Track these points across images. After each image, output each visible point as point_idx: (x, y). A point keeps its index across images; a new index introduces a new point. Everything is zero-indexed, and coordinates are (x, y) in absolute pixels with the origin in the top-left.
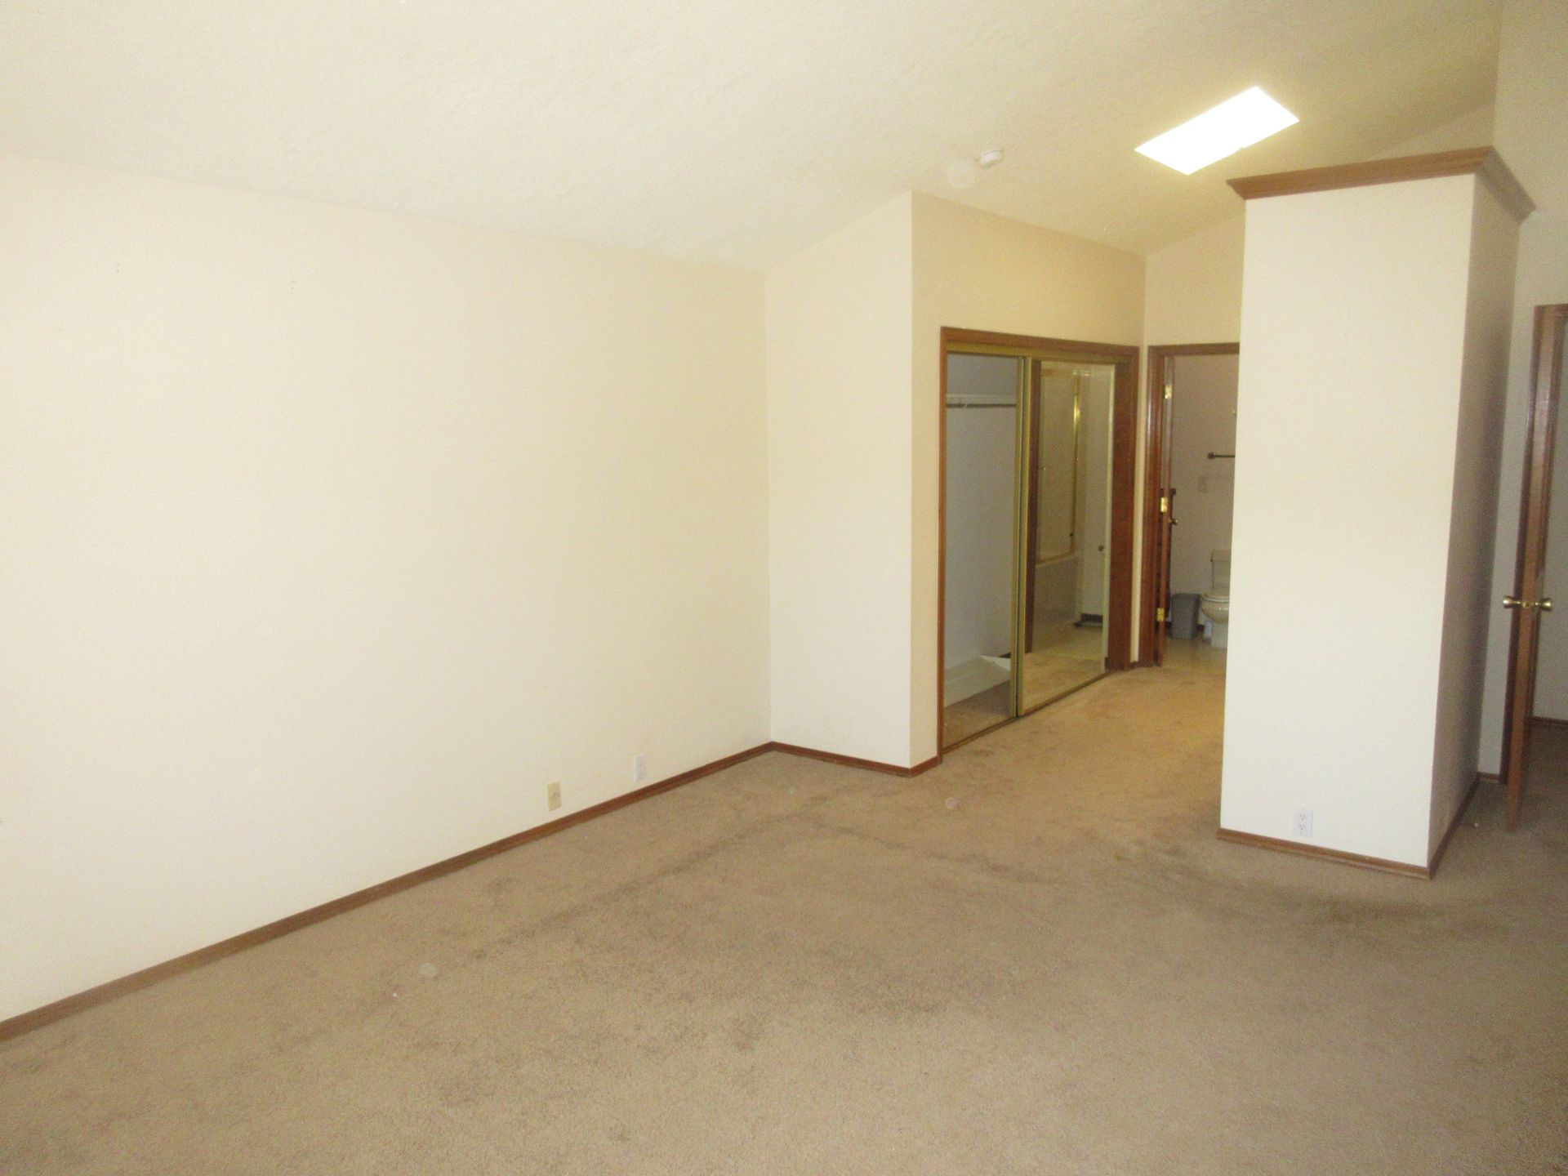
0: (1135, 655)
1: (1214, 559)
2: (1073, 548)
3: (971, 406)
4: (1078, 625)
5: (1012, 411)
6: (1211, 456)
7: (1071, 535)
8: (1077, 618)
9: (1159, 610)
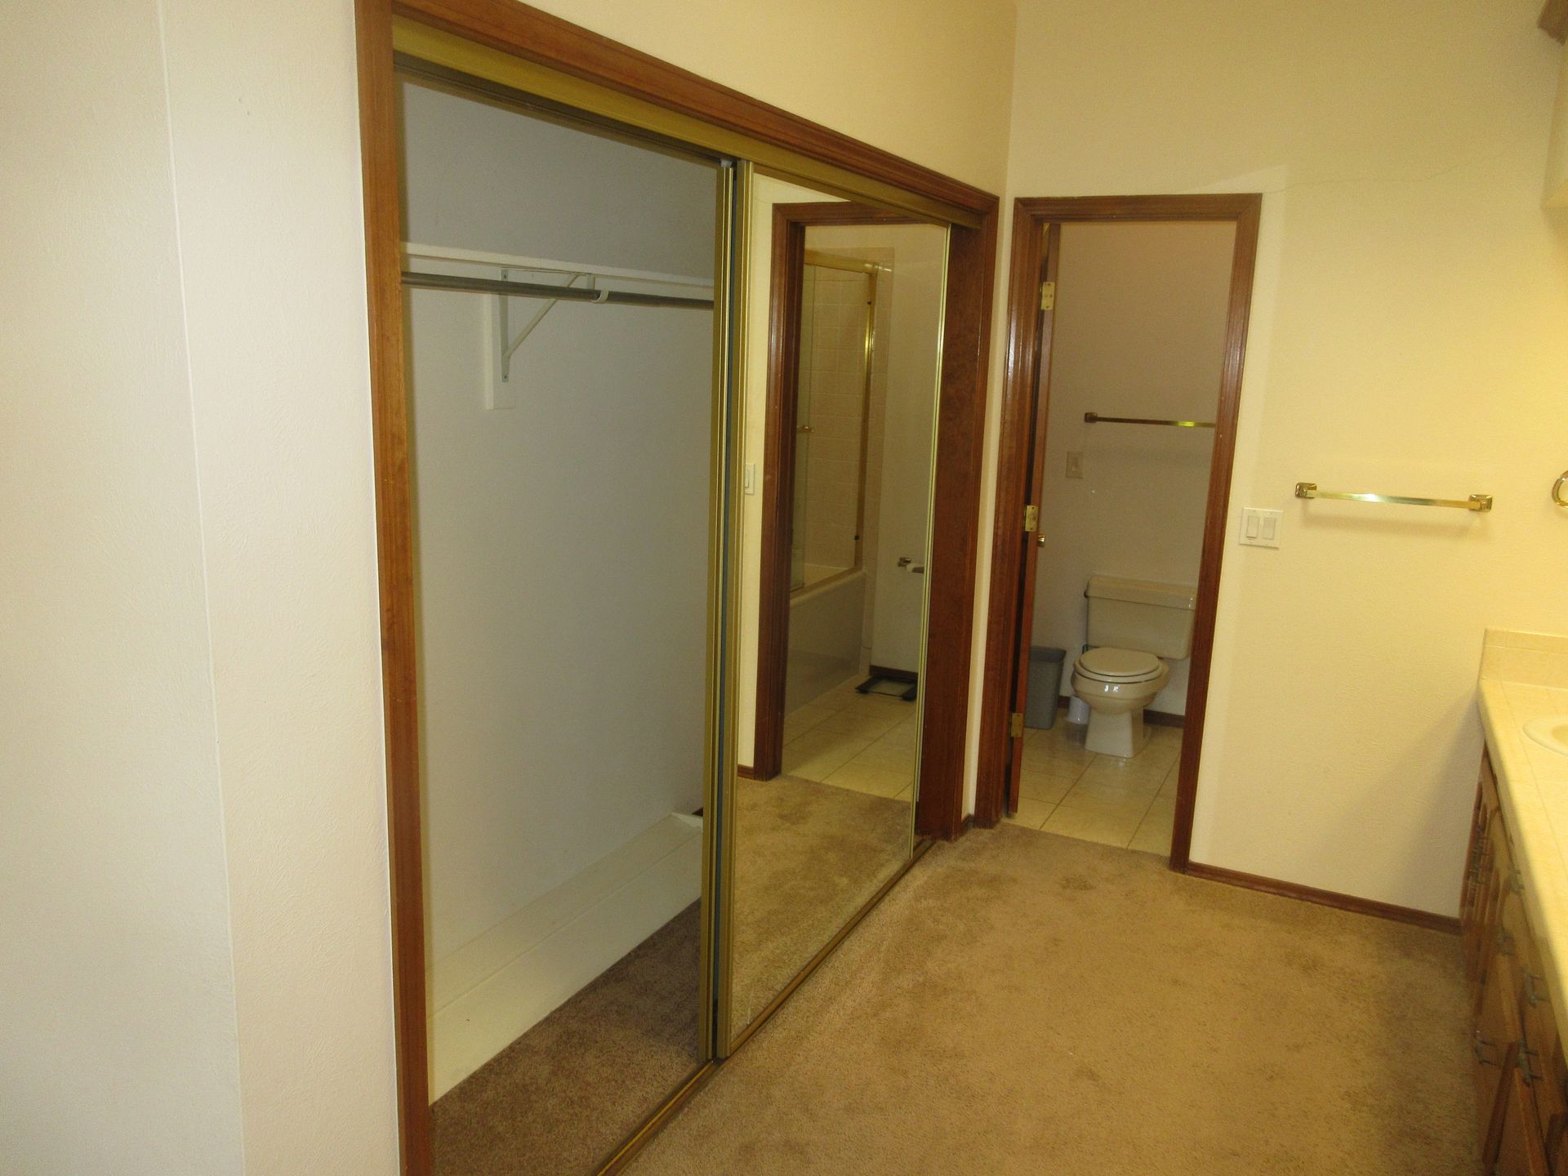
0: (969, 805)
1: (1090, 593)
2: (858, 560)
3: (615, 297)
4: (863, 689)
5: (708, 314)
6: (1091, 418)
7: (857, 538)
8: (863, 676)
9: (1014, 715)
